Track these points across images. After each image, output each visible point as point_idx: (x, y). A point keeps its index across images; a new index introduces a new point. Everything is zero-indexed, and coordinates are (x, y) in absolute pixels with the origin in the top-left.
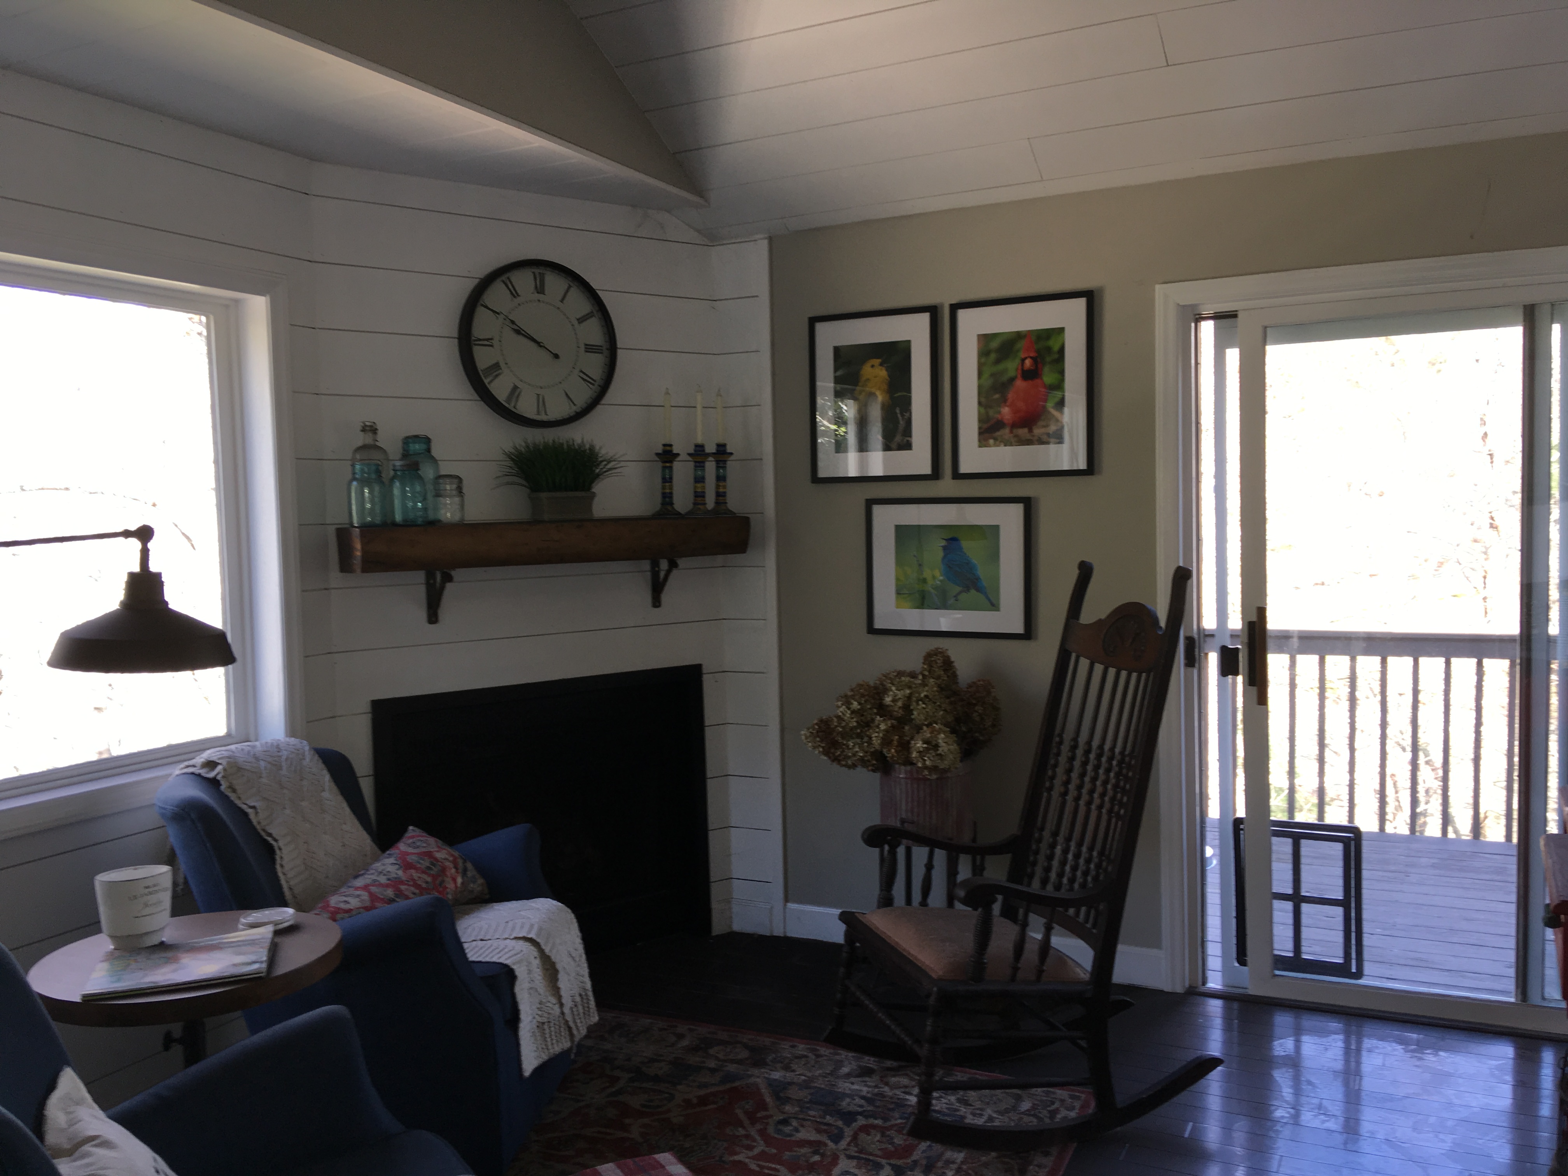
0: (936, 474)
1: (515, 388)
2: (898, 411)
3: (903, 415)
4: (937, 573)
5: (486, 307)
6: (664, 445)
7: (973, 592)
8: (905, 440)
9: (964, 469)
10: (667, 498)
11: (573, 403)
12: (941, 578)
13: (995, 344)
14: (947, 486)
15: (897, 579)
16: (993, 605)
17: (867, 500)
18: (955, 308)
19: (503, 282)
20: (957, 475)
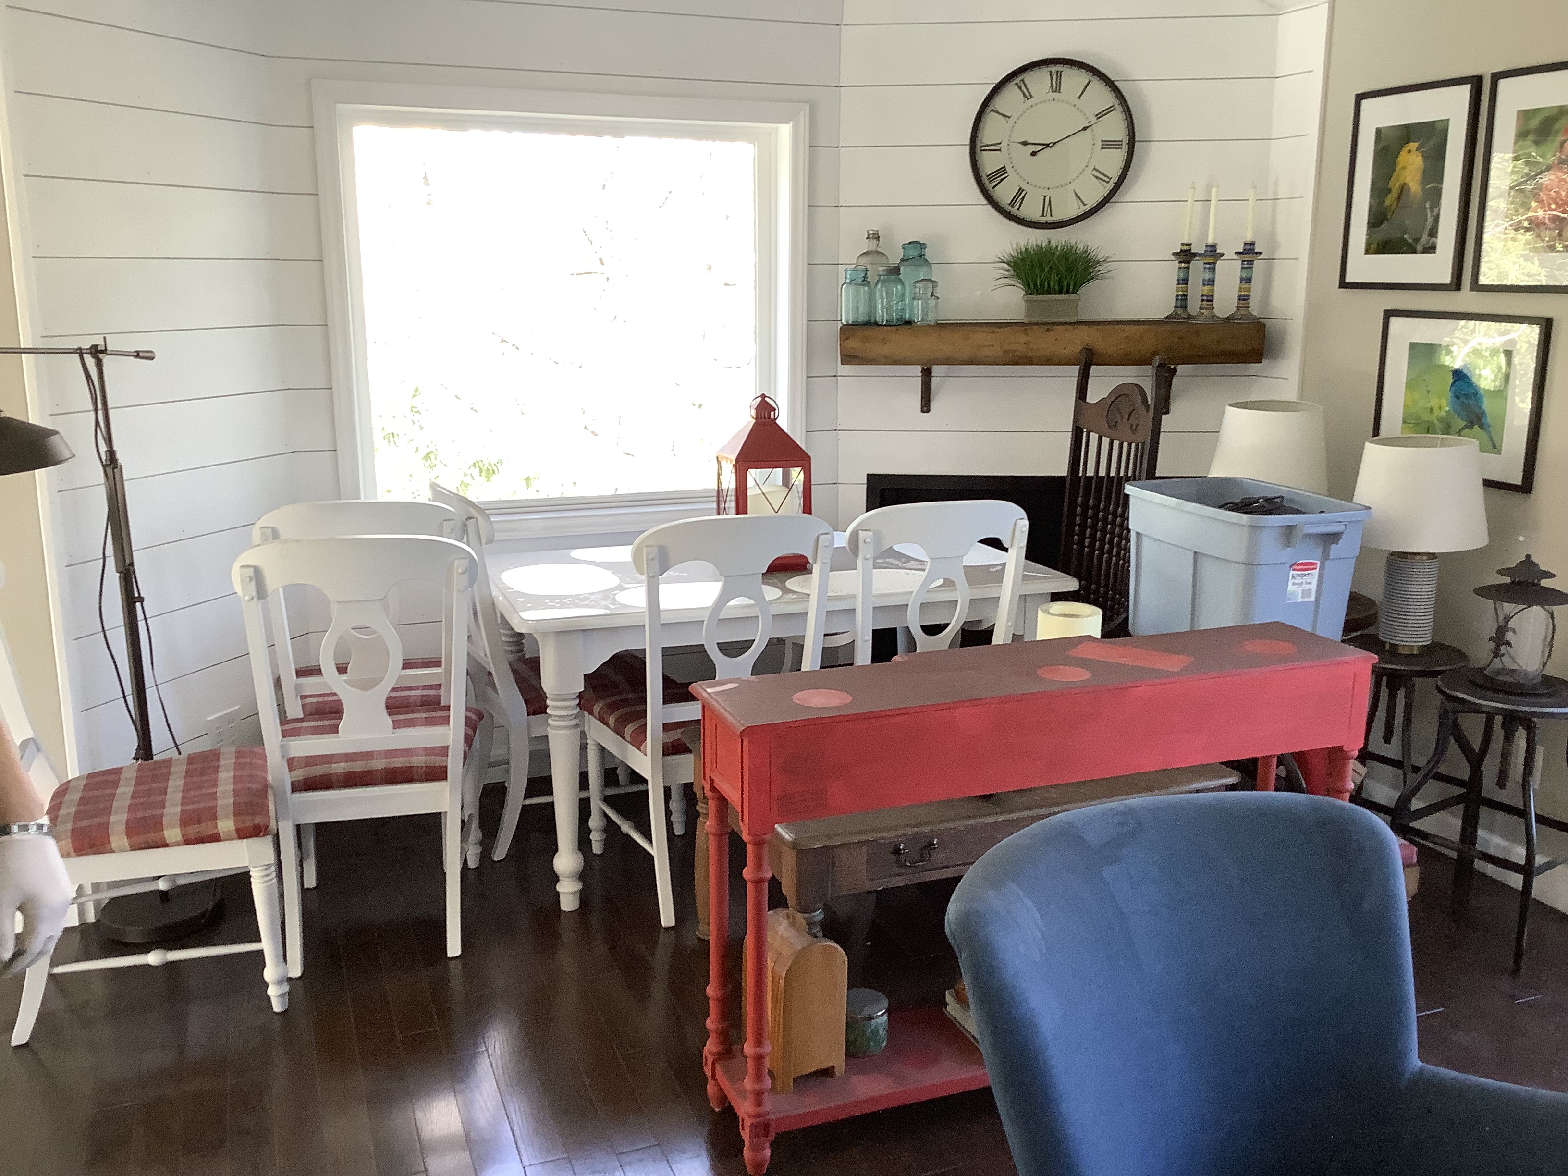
0: (1456, 284)
1: (1021, 190)
2: (1428, 205)
3: (1432, 212)
4: (1444, 402)
5: (997, 112)
6: (1183, 244)
7: (1476, 427)
8: (1431, 241)
9: (1483, 280)
10: (1182, 301)
11: (1082, 202)
12: (1447, 409)
13: (1535, 123)
14: (1466, 300)
15: (1406, 406)
16: (1495, 446)
17: (1385, 311)
18: (1496, 77)
19: (1017, 84)
20: (1476, 286)
